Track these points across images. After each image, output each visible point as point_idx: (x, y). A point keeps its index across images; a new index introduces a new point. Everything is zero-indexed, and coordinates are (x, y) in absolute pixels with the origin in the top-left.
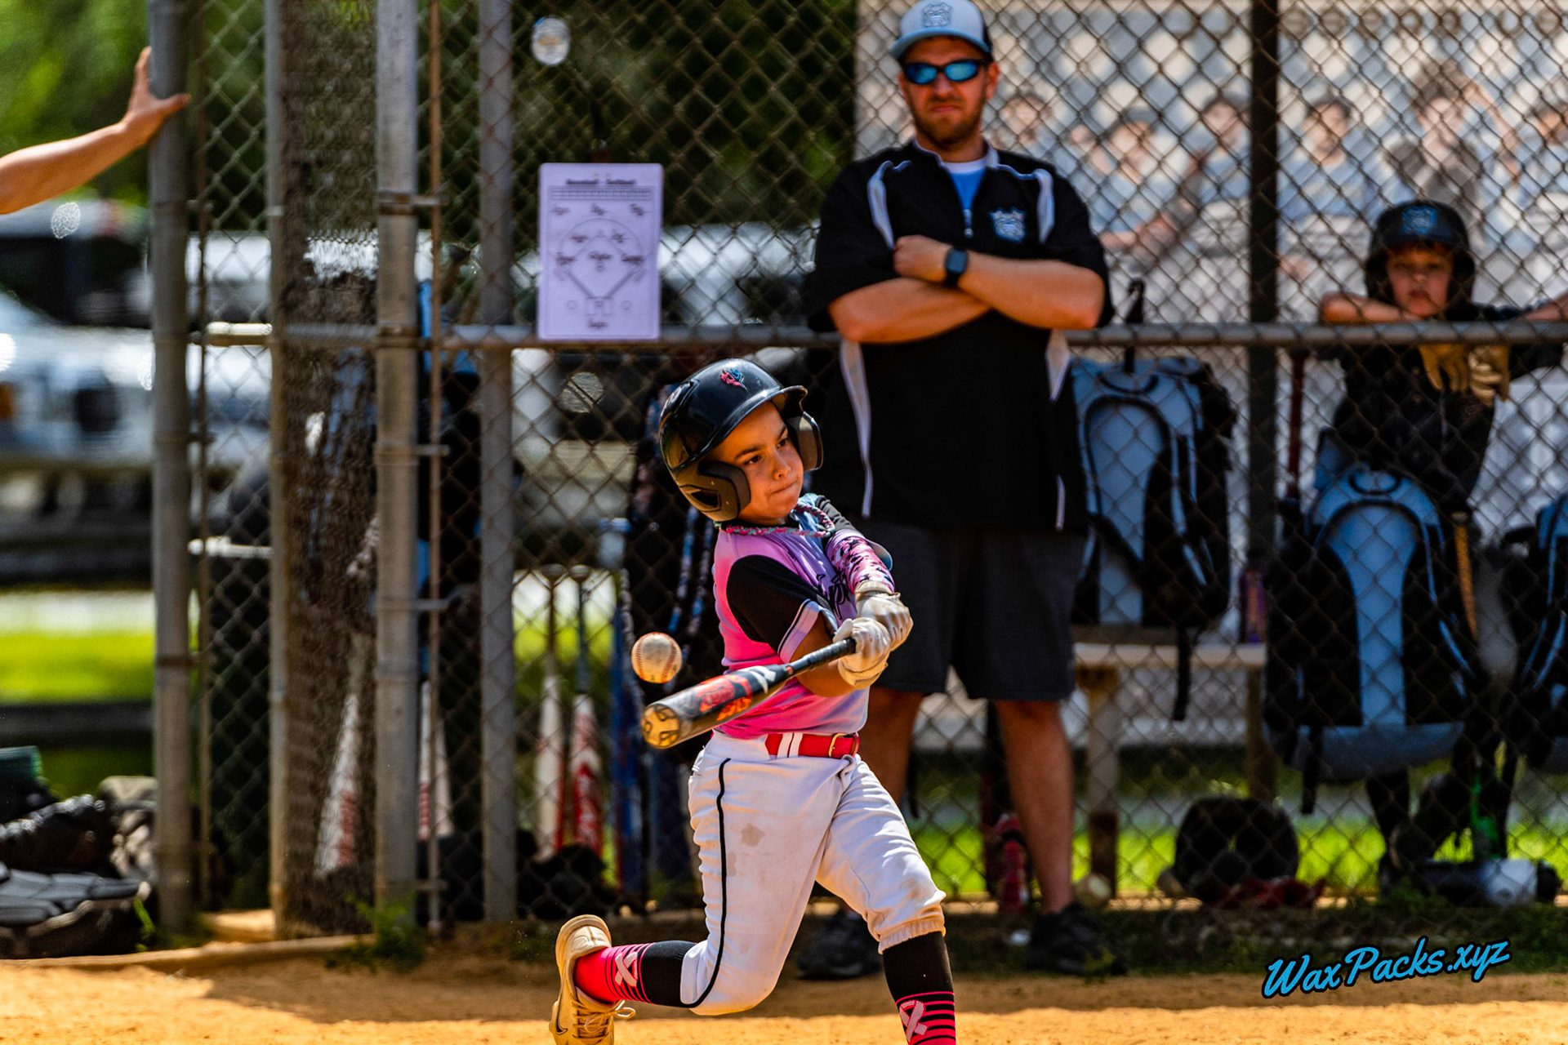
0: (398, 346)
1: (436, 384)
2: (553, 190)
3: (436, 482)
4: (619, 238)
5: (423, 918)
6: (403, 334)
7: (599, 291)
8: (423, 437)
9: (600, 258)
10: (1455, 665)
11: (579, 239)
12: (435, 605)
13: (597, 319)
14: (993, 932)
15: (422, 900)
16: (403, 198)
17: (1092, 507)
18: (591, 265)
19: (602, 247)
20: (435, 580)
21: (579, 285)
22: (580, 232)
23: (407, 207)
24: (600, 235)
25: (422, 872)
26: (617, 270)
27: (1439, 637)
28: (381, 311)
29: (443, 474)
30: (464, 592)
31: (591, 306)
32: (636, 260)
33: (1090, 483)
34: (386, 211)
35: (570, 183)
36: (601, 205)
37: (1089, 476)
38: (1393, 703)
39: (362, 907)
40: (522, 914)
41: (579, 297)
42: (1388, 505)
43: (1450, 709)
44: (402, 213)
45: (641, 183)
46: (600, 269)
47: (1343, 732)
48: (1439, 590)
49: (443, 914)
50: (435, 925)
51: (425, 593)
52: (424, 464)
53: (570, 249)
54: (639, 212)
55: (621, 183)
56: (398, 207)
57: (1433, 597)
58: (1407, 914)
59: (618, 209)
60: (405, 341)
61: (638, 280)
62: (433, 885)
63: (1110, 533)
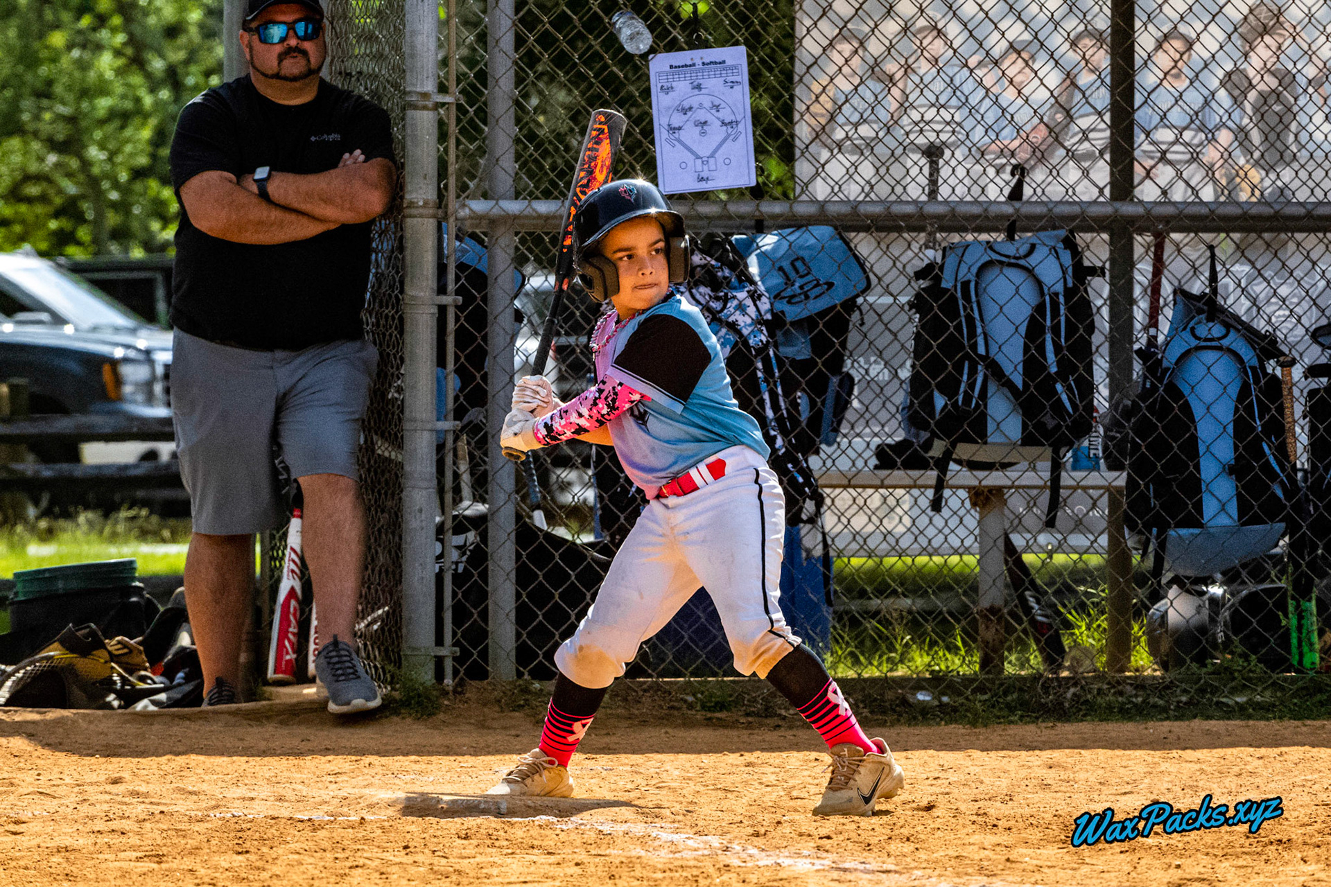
0: (421, 216)
3: (451, 326)
5: (439, 675)
6: (426, 206)
8: (442, 290)
10: (1273, 477)
15: (439, 661)
16: (425, 95)
17: (981, 349)
20: (451, 406)
23: (429, 103)
25: (439, 640)
27: (1261, 454)
28: (409, 187)
29: (457, 319)
30: (474, 414)
33: (979, 330)
34: (415, 107)
37: (978, 323)
38: (1224, 509)
40: (520, 675)
42: (1220, 348)
43: (1270, 513)
44: (425, 108)
47: (1183, 532)
48: (1262, 418)
49: (456, 673)
51: (441, 413)
52: (442, 309)
56: (421, 103)
57: (1258, 423)
60: (428, 211)
62: (446, 651)
63: (995, 370)
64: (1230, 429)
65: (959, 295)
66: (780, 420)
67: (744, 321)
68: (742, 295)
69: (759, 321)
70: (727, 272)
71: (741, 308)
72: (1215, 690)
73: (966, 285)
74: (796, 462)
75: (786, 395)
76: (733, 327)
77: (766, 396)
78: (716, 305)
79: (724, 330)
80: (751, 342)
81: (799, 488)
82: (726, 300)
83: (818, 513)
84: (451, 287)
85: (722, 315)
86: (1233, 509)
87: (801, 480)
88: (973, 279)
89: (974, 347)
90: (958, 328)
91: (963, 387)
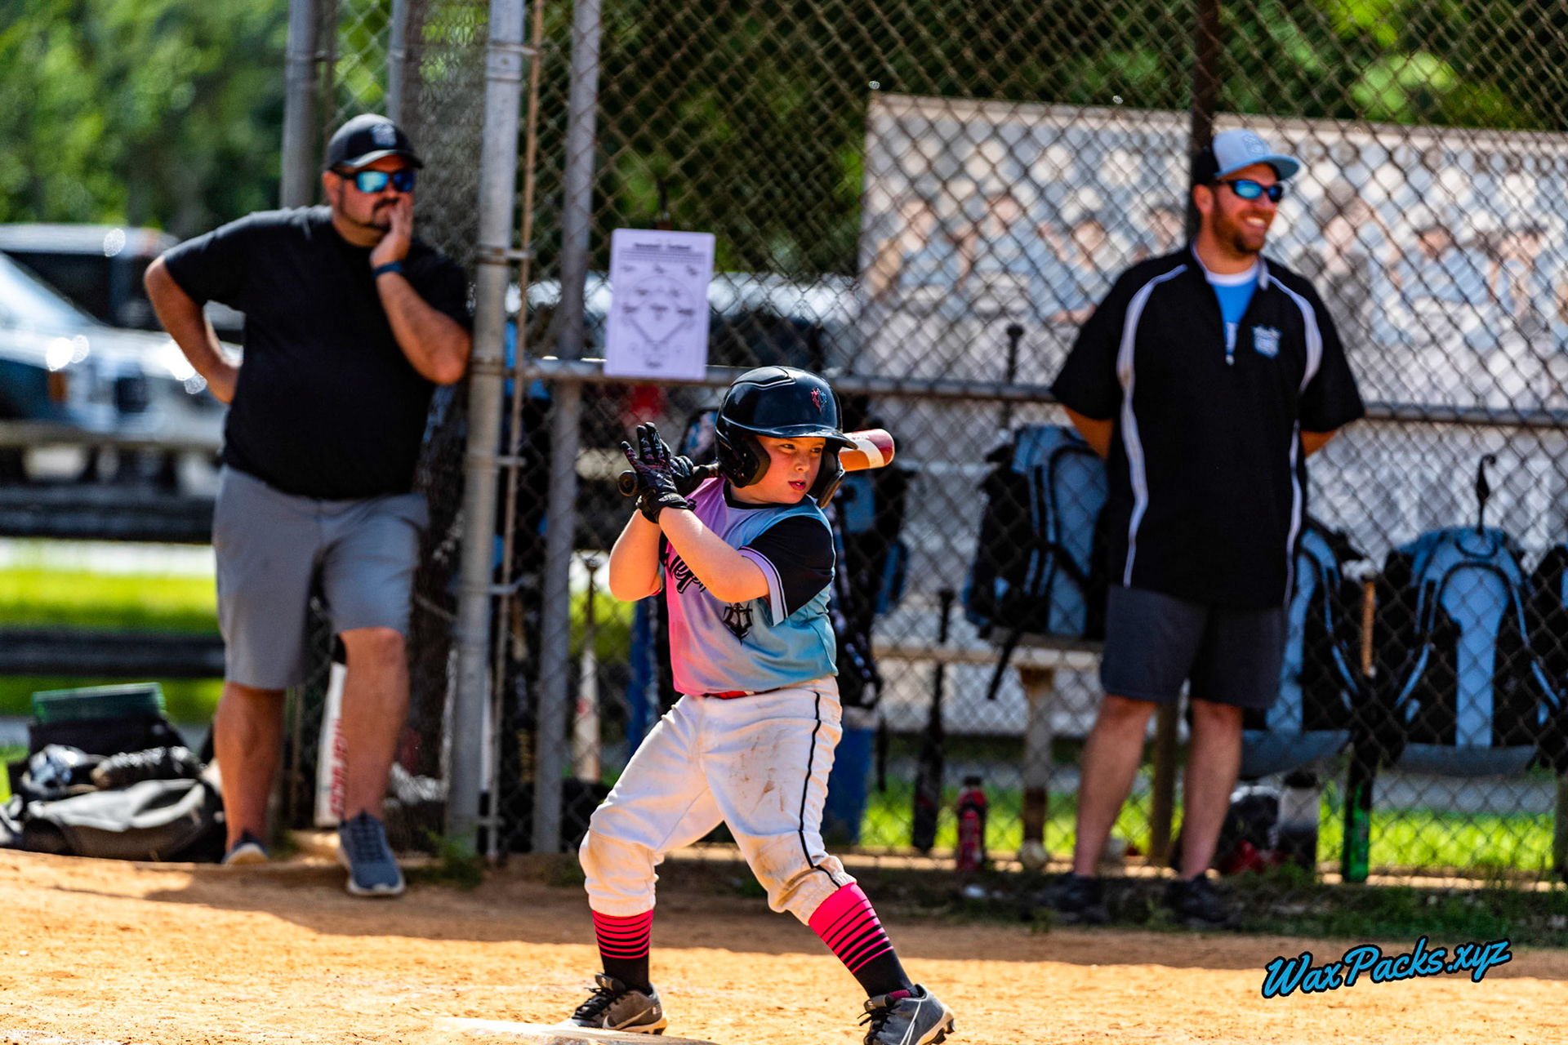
1: (517, 406)
2: (624, 251)
3: (513, 487)
4: (675, 293)
5: (482, 846)
6: (493, 363)
7: (657, 335)
8: (504, 450)
9: (659, 309)
10: (1342, 683)
11: (643, 293)
12: (505, 590)
13: (654, 359)
14: (952, 885)
15: (482, 833)
16: (499, 251)
17: (1051, 537)
18: (652, 314)
19: (661, 300)
20: (507, 569)
21: (641, 331)
22: (644, 286)
23: (503, 259)
24: (660, 290)
25: (484, 810)
26: (672, 319)
27: (1331, 660)
29: (519, 482)
30: (529, 580)
31: (649, 350)
32: (688, 312)
33: (1050, 517)
34: (487, 262)
35: (638, 246)
36: (663, 265)
37: (1050, 511)
38: (1289, 712)
39: (433, 836)
40: (563, 849)
41: (639, 340)
43: (1338, 719)
44: (497, 263)
45: (696, 249)
46: (658, 318)
48: (1334, 621)
49: (499, 845)
50: (492, 853)
51: (497, 577)
52: (504, 473)
53: (634, 301)
54: (693, 272)
55: (679, 248)
56: (494, 258)
57: (1329, 626)
58: (1290, 887)
59: (676, 269)
60: (496, 369)
61: (690, 327)
62: (492, 821)
63: (1065, 561)
64: (1302, 631)
65: (1031, 479)
72: (1272, 899)
73: (1038, 471)
75: (850, 574)
84: (515, 447)
86: (1298, 713)
88: (1045, 463)
89: (1044, 534)
90: (1029, 515)
91: (1031, 576)
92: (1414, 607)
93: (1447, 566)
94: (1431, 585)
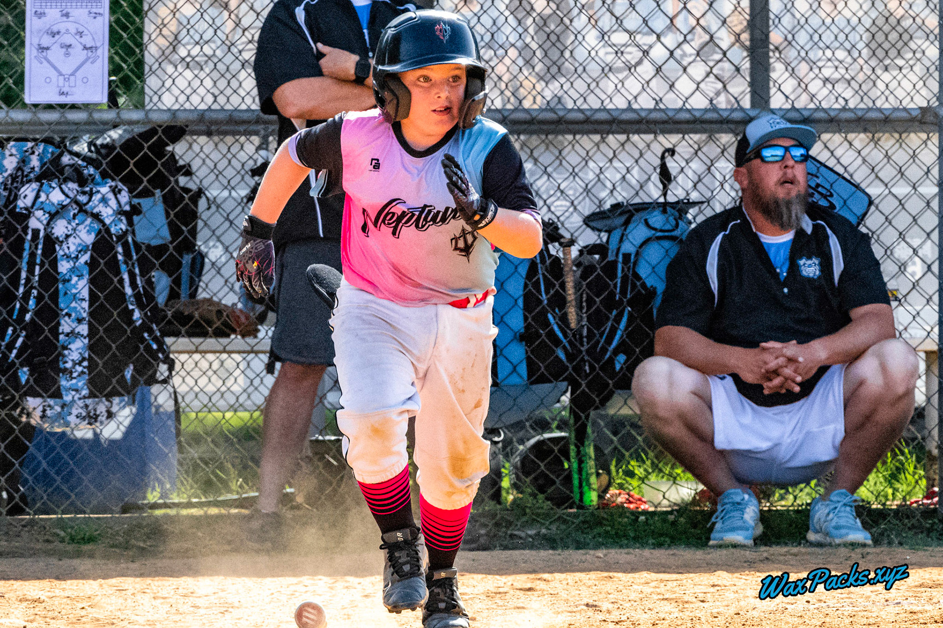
4: (80, 34)
9: (67, 48)
10: (557, 342)
11: (53, 35)
13: (66, 89)
21: (53, 66)
24: (67, 32)
26: (79, 56)
27: (548, 324)
31: (61, 80)
32: (92, 49)
41: (53, 75)
46: (67, 55)
48: (547, 293)
53: (47, 42)
57: (544, 297)
61: (93, 62)
64: (521, 302)
66: (137, 296)
67: (107, 213)
68: (105, 190)
69: (120, 212)
70: (92, 170)
71: (104, 200)
72: (509, 524)
74: (151, 331)
76: (97, 217)
77: (126, 277)
78: (83, 199)
79: (89, 220)
80: (113, 230)
81: (153, 354)
82: (91, 194)
83: (170, 376)
85: (88, 207)
86: (523, 369)
87: (155, 347)
92: (613, 276)
93: (638, 242)
94: (627, 257)
